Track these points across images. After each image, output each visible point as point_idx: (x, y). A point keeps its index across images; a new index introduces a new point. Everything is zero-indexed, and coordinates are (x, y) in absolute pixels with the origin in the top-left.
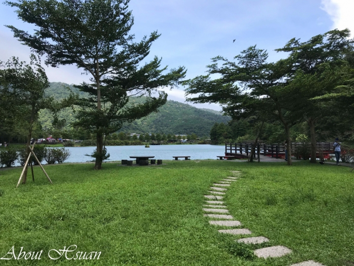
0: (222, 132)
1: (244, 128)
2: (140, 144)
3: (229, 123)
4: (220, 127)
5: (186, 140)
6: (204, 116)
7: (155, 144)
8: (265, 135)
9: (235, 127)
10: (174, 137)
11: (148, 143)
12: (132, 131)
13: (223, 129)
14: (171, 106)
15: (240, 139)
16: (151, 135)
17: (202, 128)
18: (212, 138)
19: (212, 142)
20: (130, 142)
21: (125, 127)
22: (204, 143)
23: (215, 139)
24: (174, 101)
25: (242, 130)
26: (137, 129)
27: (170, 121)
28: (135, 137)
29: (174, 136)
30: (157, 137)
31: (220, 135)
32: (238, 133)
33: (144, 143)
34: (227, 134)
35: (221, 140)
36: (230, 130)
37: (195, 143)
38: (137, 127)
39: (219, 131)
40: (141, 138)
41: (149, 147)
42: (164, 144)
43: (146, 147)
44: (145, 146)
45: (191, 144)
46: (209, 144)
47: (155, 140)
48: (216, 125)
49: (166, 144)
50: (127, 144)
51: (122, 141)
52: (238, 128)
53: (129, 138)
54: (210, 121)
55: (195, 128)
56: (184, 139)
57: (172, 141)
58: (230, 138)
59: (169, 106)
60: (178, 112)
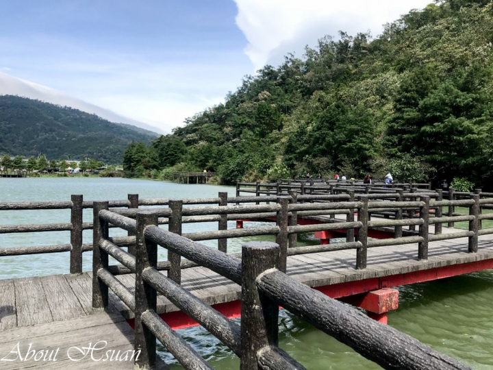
0: (142, 157)
4: (138, 149)
5: (78, 169)
9: (163, 149)
10: (54, 165)
13: (143, 152)
14: (67, 115)
18: (126, 166)
19: (126, 173)
22: (111, 175)
23: (129, 168)
25: (173, 155)
27: (65, 139)
31: (138, 161)
32: (166, 160)
34: (149, 162)
35: (139, 170)
36: (155, 154)
39: (136, 156)
46: (120, 176)
48: (133, 147)
49: (37, 175)
52: (167, 152)
55: (106, 152)
56: (75, 168)
57: (50, 171)
58: (154, 167)
60: (79, 126)
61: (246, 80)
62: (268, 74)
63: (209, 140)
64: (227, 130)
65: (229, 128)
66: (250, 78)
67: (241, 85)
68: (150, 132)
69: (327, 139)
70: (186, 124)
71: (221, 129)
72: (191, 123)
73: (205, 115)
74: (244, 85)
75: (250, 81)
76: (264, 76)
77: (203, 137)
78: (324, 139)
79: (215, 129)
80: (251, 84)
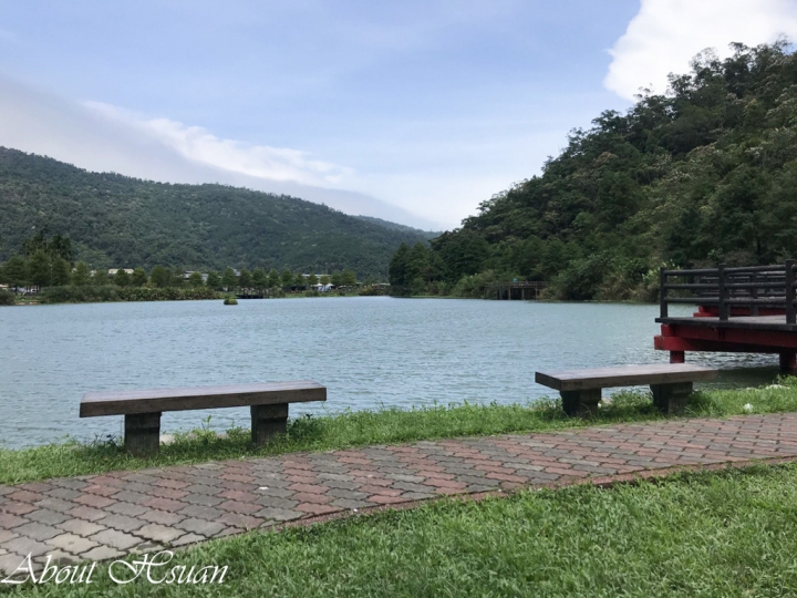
0: (420, 265)
1: (476, 254)
2: (209, 296)
3: (433, 244)
4: (413, 253)
5: (330, 285)
6: (363, 232)
7: (249, 297)
8: (539, 268)
9: (453, 251)
10: (300, 280)
11: (232, 294)
12: (190, 266)
13: (422, 257)
14: (286, 208)
15: (468, 280)
16: (238, 274)
17: (358, 260)
18: (394, 279)
19: (395, 290)
20: (181, 291)
21: (174, 258)
22: (373, 293)
23: (401, 281)
24: (292, 197)
25: (471, 259)
26: (204, 262)
27: (283, 243)
28: (196, 280)
29: (300, 276)
30: (255, 277)
31: (415, 272)
32: (459, 266)
33: (221, 293)
34: (431, 271)
35: (418, 285)
36: (438, 258)
37: (353, 293)
38: (203, 259)
39: (411, 264)
40: (212, 283)
41: (235, 303)
42: (275, 296)
43: (226, 303)
44: (222, 301)
45: (342, 295)
46: (387, 294)
47: (249, 286)
48: (404, 249)
49: (281, 295)
50: (173, 297)
51: (159, 289)
52: (463, 254)
53: (179, 282)
54: (376, 244)
55: (343, 260)
56: (325, 284)
57: (293, 289)
58: (439, 278)
59: (280, 208)
60: (302, 223)
61: (574, 136)
62: (610, 124)
63: (524, 233)
64: (550, 215)
65: (554, 213)
66: (579, 132)
67: (566, 145)
68: (403, 227)
69: (744, 224)
70: (480, 211)
71: (540, 215)
72: (488, 209)
73: (511, 194)
74: (571, 144)
75: (581, 136)
76: (604, 128)
77: (512, 230)
78: (739, 226)
79: (531, 217)
80: (584, 141)
